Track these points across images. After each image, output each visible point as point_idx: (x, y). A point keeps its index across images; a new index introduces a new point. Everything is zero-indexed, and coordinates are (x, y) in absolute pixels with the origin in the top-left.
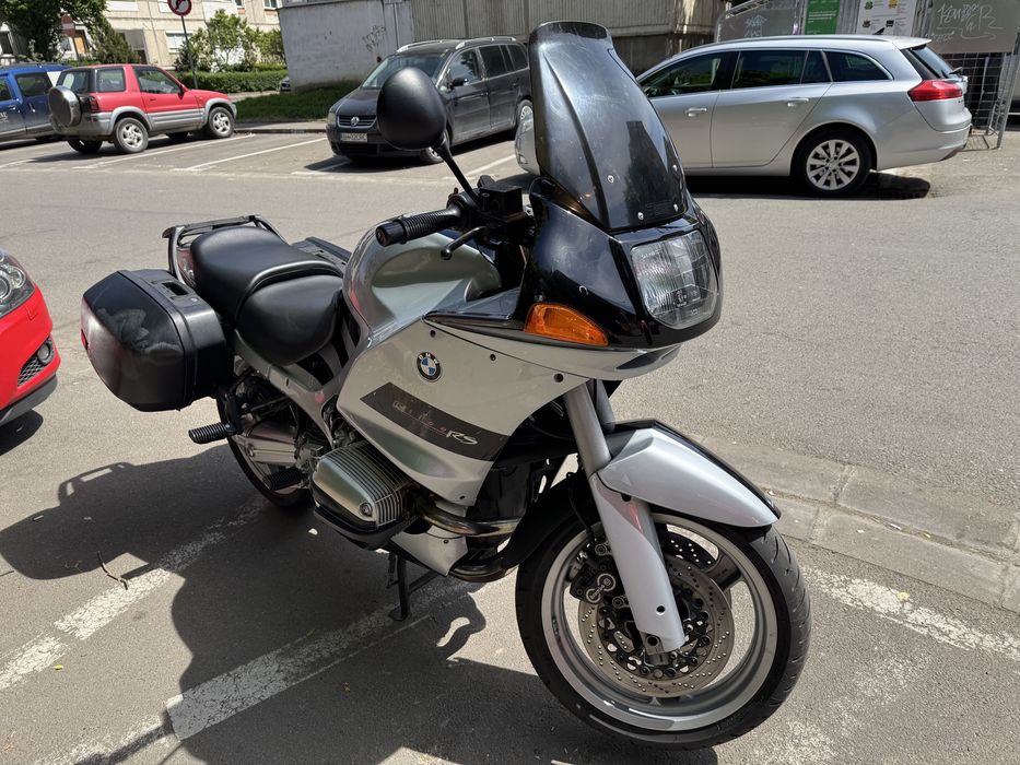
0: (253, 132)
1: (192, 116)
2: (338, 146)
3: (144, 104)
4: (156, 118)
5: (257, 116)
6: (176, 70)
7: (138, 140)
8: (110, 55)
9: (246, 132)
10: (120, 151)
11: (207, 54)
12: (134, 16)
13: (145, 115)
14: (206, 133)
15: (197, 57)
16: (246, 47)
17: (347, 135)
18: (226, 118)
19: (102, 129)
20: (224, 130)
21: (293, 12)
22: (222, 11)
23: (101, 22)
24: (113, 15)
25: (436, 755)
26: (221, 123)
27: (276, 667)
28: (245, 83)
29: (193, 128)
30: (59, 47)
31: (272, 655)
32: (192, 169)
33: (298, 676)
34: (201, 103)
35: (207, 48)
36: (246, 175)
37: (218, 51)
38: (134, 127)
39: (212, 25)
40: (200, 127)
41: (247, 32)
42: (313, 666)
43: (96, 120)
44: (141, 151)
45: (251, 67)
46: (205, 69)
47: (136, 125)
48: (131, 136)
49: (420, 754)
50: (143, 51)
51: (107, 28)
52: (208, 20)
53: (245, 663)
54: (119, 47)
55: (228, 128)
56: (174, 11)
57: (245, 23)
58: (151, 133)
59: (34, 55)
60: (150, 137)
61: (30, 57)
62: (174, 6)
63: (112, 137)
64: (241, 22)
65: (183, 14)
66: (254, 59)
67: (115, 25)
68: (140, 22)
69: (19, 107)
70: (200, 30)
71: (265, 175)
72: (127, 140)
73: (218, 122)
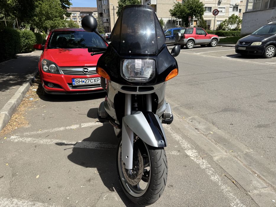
0: (222, 46)
1: (207, 41)
2: (237, 51)
3: (196, 37)
4: (197, 41)
5: (226, 42)
6: (216, 30)
7: (192, 46)
8: (201, 26)
9: (220, 46)
10: (187, 48)
11: (226, 26)
12: (210, 16)
13: (195, 40)
14: (209, 45)
15: (223, 27)
16: (238, 24)
17: (240, 47)
18: (216, 42)
19: (184, 43)
20: (214, 45)
21: (248, 13)
22: (234, 15)
23: (201, 18)
24: (205, 16)
25: (99, 172)
26: (214, 43)
27: (97, 145)
28: (233, 34)
29: (206, 44)
30: (190, 24)
31: (98, 143)
32: (198, 53)
33: (98, 148)
34: (210, 37)
35: (226, 24)
36: (209, 56)
37: (229, 25)
38: (191, 43)
39: (230, 18)
40: (208, 43)
41: (239, 20)
42: (101, 148)
43: (183, 40)
44: (191, 48)
45: (237, 30)
46: (224, 30)
47: (192, 42)
48: (190, 45)
49: (97, 170)
50: (210, 25)
51: (202, 19)
52: (229, 17)
53: (94, 142)
54: (204, 24)
55: (216, 44)
56: (214, 14)
57: (239, 17)
58: (195, 44)
59: (184, 26)
60: (195, 45)
61: (183, 26)
62: (214, 13)
63: (186, 45)
64: (238, 17)
65: (215, 15)
66: (239, 27)
67: (205, 19)
68: (211, 18)
69: (172, 37)
70: (226, 20)
71: (214, 57)
72: (189, 45)
73: (213, 43)
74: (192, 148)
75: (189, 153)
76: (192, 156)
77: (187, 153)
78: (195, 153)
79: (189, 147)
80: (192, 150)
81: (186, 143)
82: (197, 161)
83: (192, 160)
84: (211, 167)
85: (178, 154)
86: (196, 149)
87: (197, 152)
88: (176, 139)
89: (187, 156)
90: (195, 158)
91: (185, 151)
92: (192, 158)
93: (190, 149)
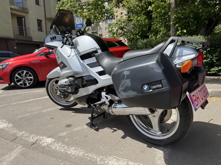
74: (48, 146)
75: (49, 140)
76: (46, 139)
77: (52, 139)
78: (43, 143)
79: (52, 145)
80: (47, 144)
81: (58, 148)
82: (39, 137)
83: (44, 136)
84: (25, 138)
85: (59, 135)
86: (44, 147)
87: (41, 144)
88: (74, 148)
89: (50, 137)
90: (41, 139)
91: (54, 140)
92: (44, 137)
93: (50, 144)
